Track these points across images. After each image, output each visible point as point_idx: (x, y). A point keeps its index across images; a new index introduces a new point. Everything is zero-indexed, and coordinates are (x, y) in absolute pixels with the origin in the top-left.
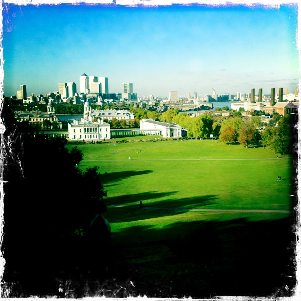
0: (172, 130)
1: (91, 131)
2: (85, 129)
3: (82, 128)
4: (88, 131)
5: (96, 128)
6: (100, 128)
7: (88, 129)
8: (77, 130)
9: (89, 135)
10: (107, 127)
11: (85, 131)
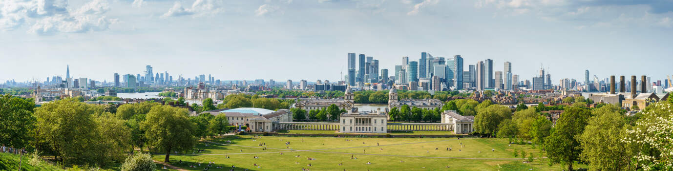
0: (465, 125)
1: (363, 122)
2: (357, 120)
3: (353, 118)
4: (360, 122)
5: (370, 120)
6: (374, 119)
7: (360, 119)
8: (348, 120)
9: (361, 127)
10: (382, 118)
11: (357, 122)
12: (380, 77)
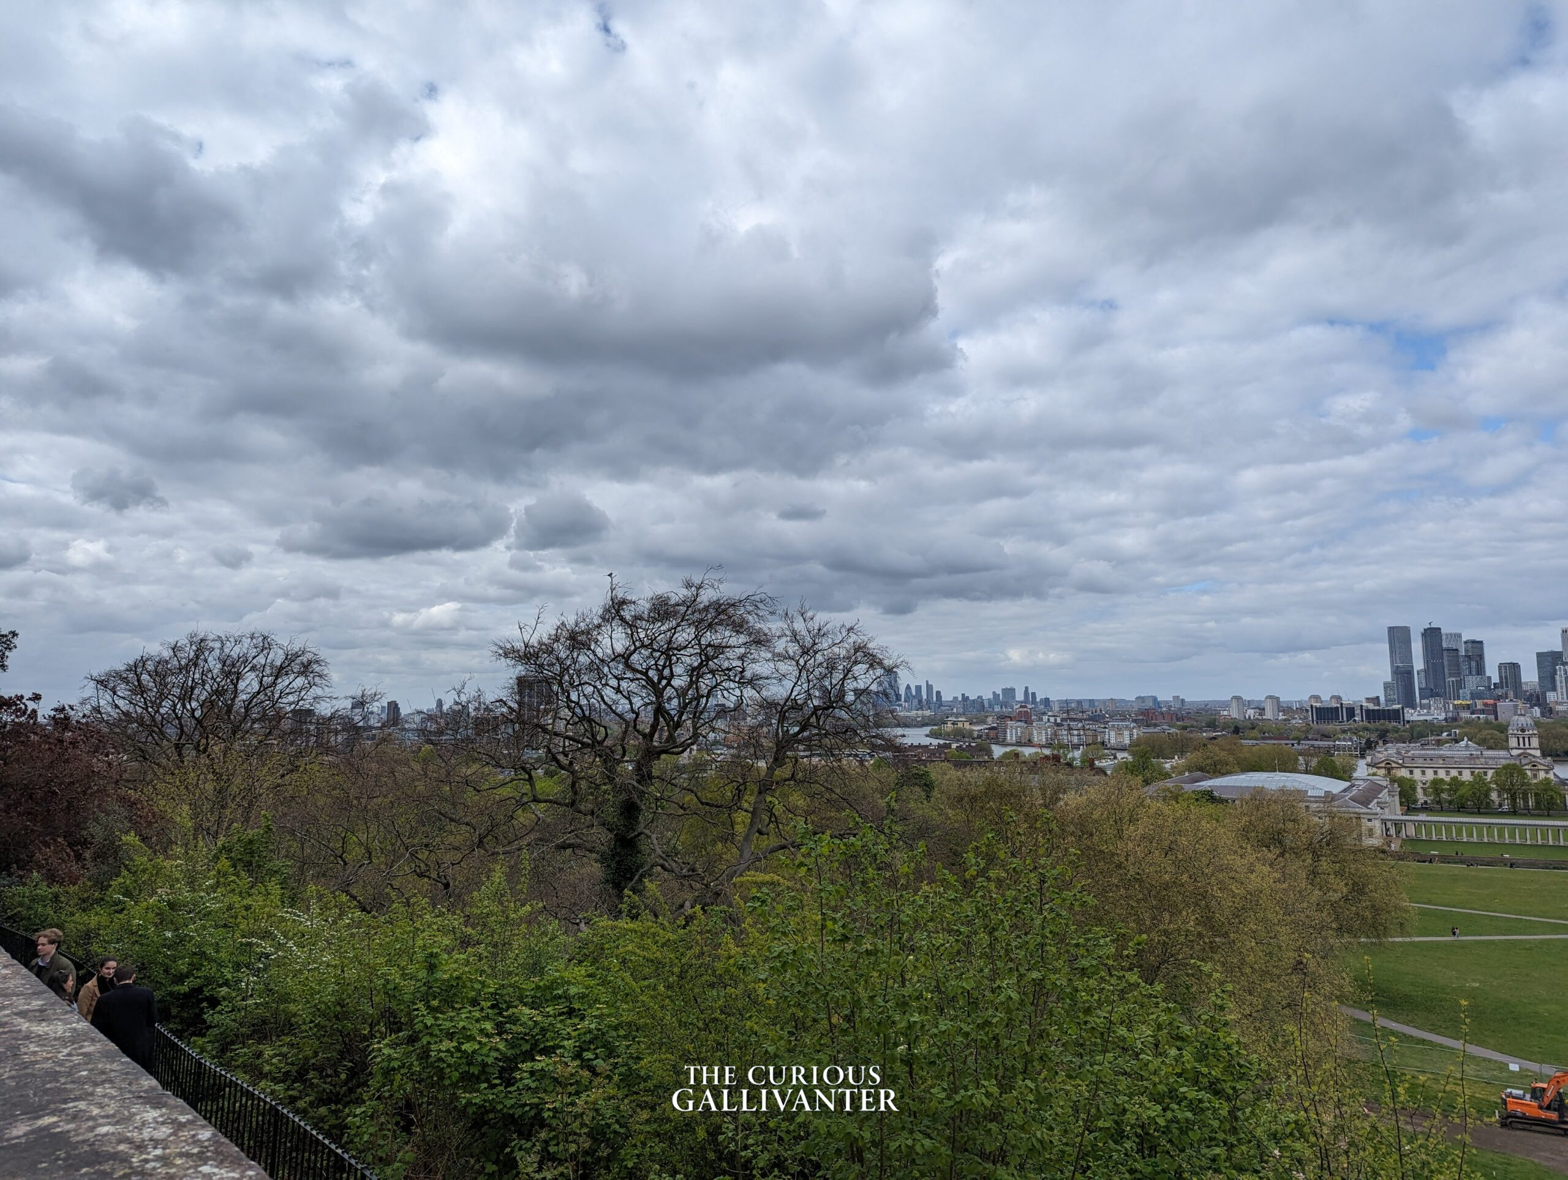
12: (1495, 684)
